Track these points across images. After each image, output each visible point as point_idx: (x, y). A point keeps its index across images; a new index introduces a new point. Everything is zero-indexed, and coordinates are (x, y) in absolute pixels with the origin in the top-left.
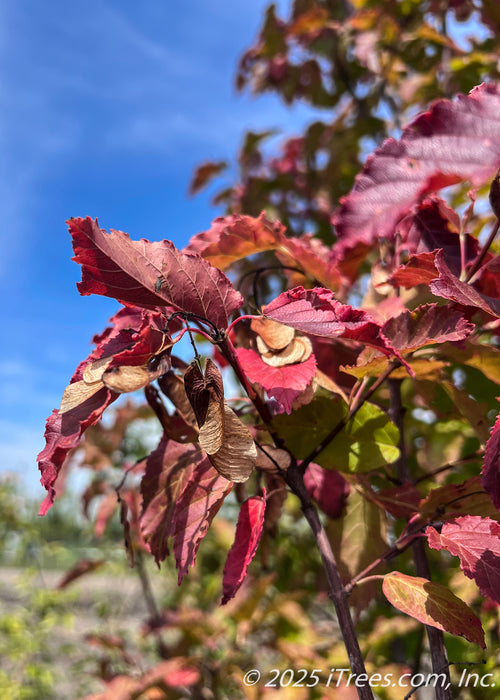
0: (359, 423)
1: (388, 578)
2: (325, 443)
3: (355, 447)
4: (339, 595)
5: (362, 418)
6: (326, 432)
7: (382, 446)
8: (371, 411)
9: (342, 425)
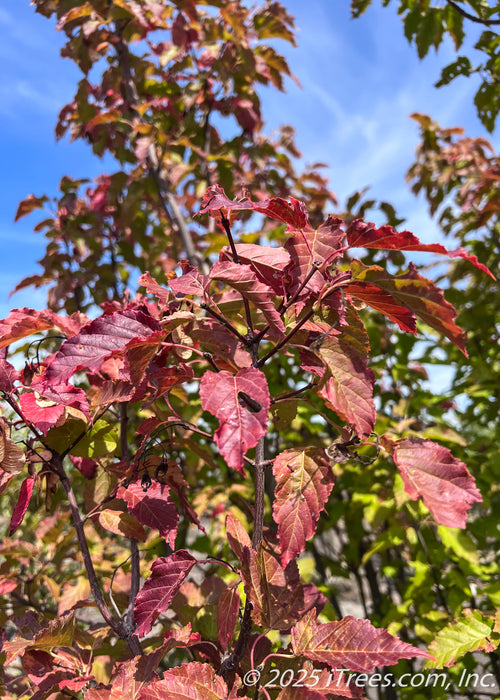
0: (95, 431)
1: (102, 513)
2: (74, 444)
3: (92, 444)
4: (78, 524)
5: (96, 428)
6: (76, 437)
7: (107, 443)
8: (102, 424)
9: (84, 433)
